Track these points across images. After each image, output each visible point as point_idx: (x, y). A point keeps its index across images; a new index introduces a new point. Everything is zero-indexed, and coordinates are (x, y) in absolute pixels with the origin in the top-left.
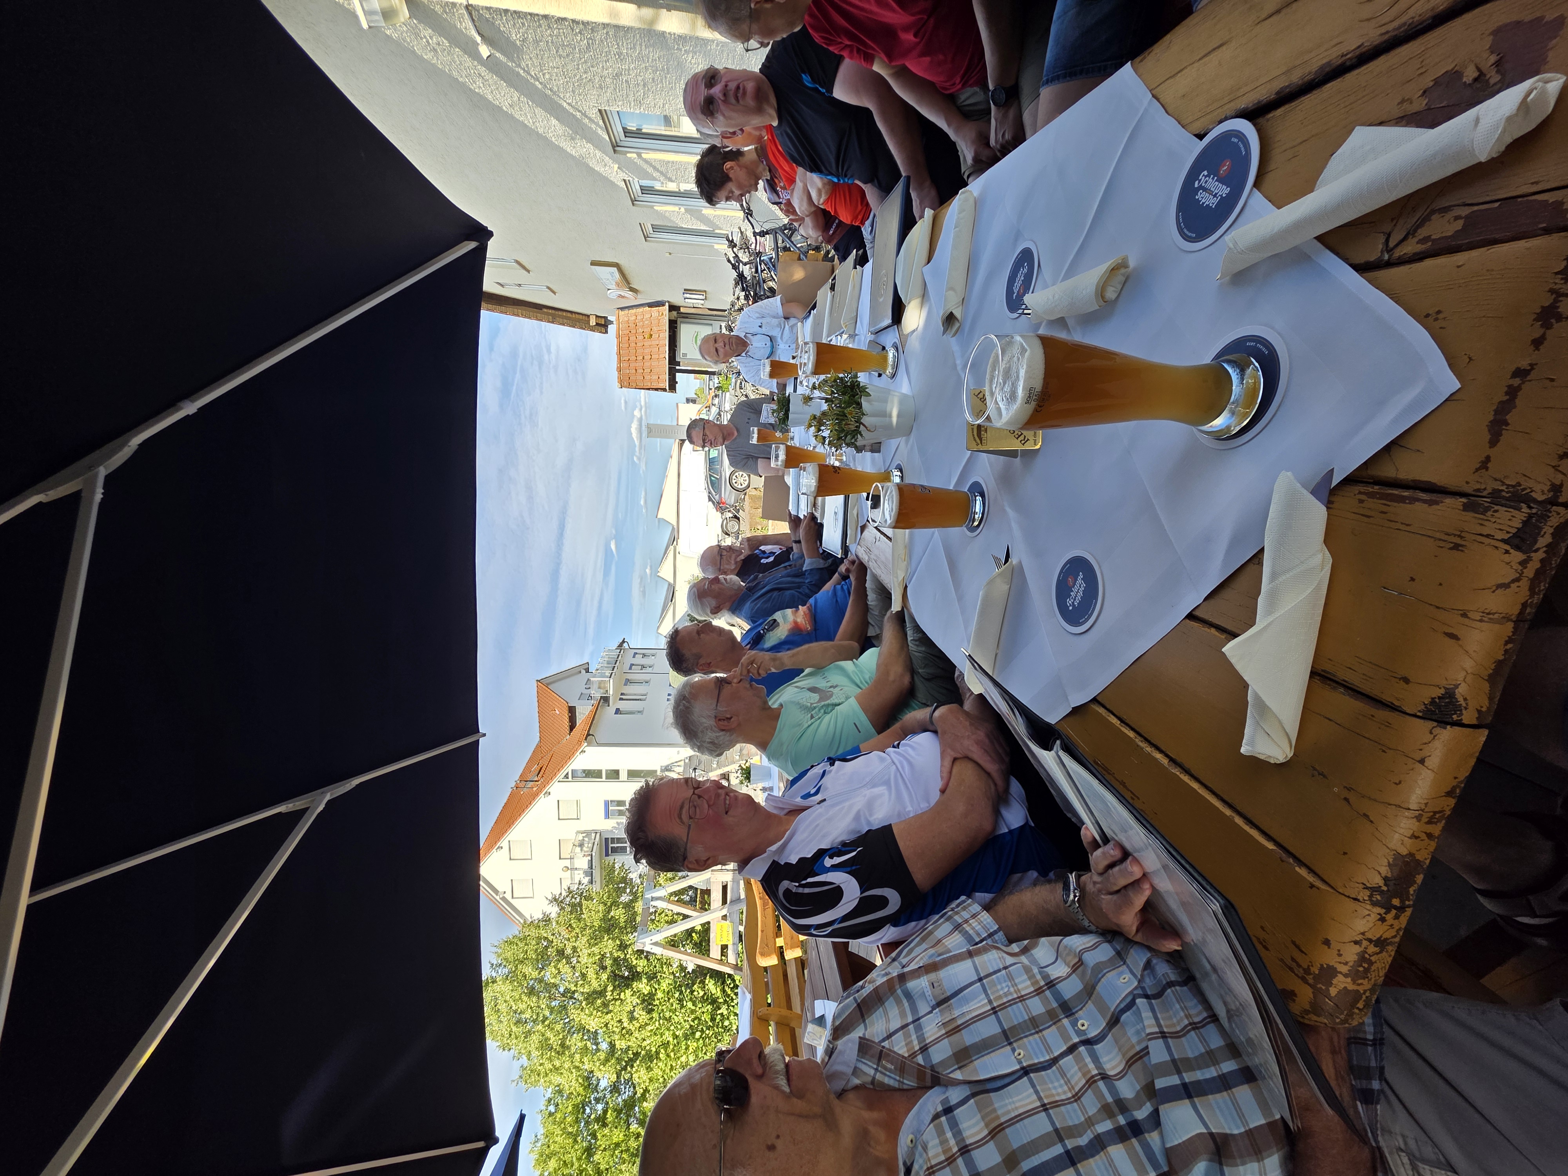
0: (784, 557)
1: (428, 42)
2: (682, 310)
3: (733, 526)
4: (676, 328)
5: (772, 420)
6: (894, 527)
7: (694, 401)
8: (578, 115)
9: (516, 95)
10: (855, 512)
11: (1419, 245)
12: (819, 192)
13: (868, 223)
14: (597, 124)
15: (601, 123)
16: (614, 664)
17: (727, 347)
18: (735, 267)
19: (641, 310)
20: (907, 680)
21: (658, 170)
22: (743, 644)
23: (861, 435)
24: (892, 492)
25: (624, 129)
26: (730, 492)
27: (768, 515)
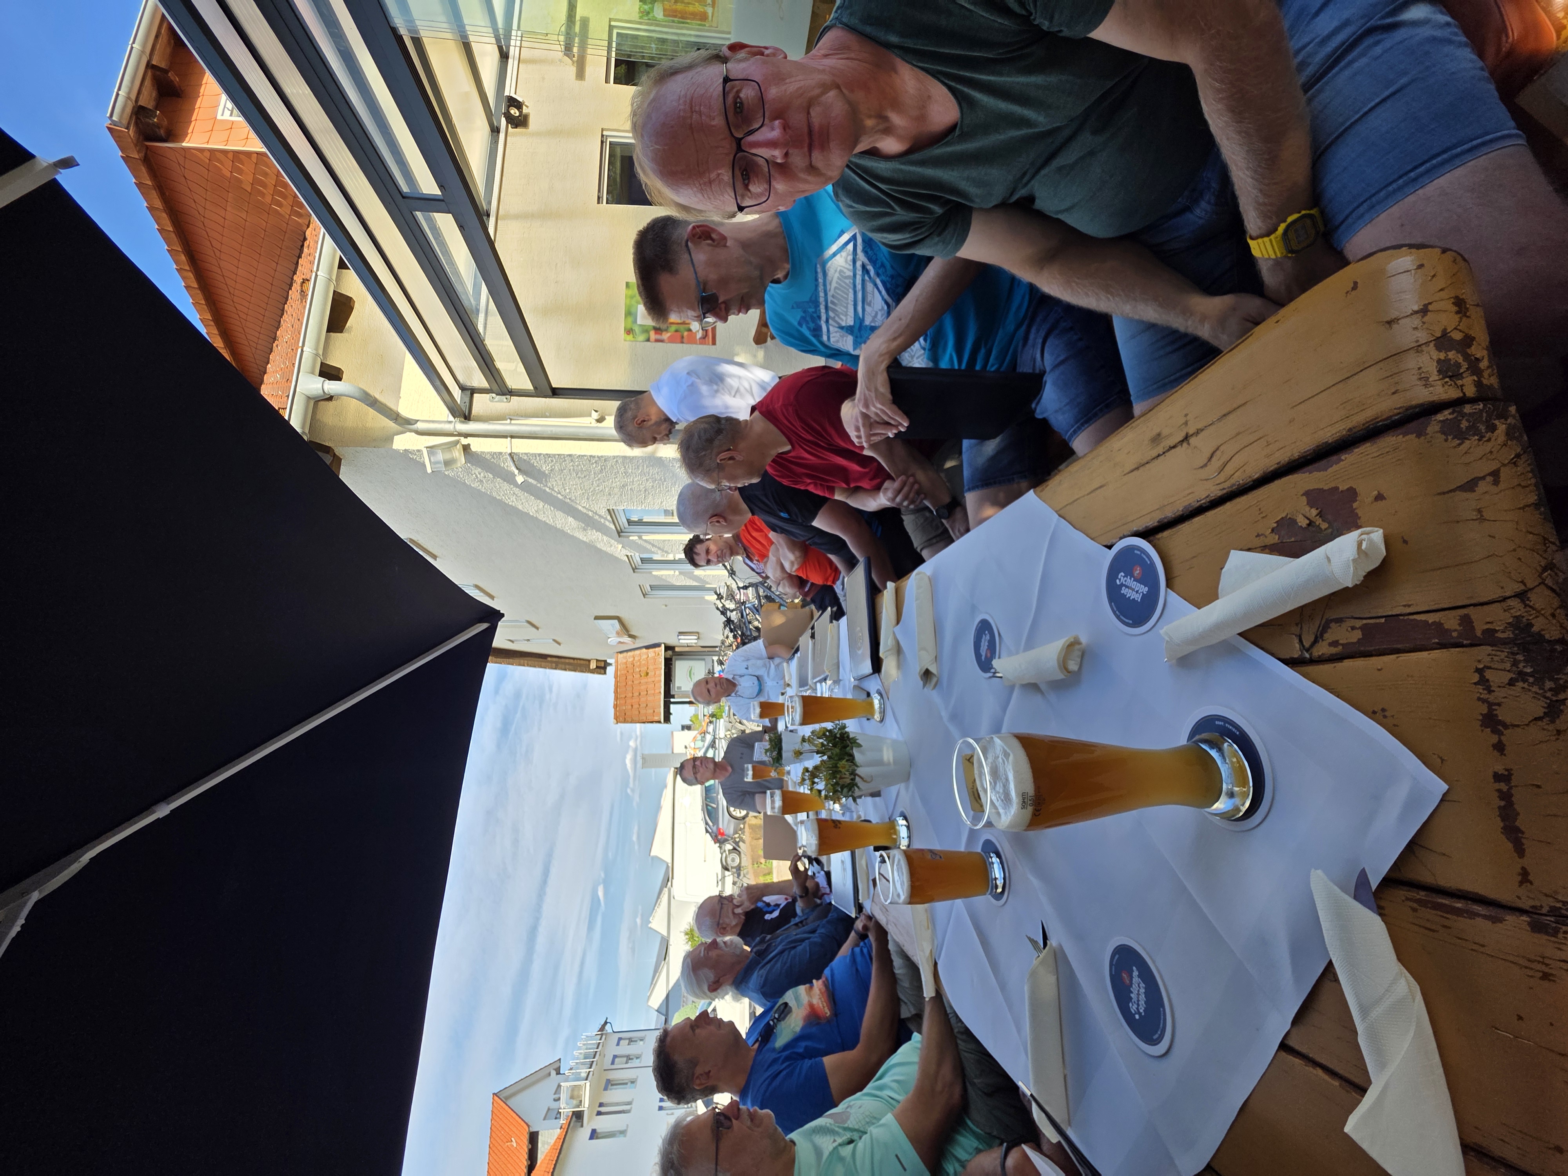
0: (788, 912)
1: (476, 476)
2: (677, 649)
3: (734, 860)
4: (671, 664)
5: (766, 758)
6: (910, 903)
7: (688, 728)
8: (590, 514)
9: (541, 504)
10: (864, 862)
11: (1332, 648)
12: (792, 563)
13: (839, 583)
14: (606, 519)
15: (609, 517)
16: (591, 1059)
17: (718, 687)
18: (723, 613)
19: (637, 652)
20: (957, 1090)
21: (656, 546)
22: (750, 1042)
23: (858, 787)
24: (899, 861)
25: (628, 520)
26: (729, 821)
27: (771, 853)
